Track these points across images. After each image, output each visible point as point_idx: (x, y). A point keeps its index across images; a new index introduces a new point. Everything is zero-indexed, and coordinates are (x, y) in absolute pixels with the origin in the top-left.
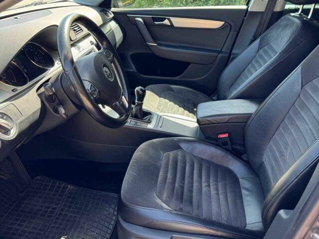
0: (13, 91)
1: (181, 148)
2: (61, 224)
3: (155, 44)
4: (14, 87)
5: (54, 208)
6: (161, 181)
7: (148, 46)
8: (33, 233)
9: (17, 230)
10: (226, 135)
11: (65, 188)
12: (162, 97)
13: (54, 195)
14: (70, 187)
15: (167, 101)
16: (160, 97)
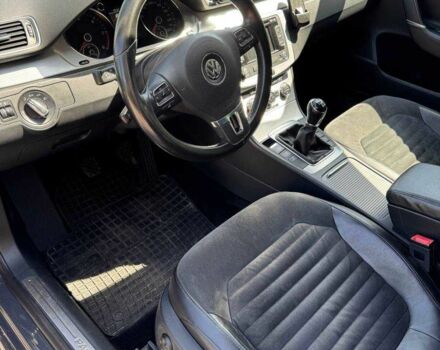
0: (80, 63)
1: (334, 226)
2: (152, 247)
3: (422, 26)
4: (85, 58)
5: (158, 223)
6: (254, 266)
7: (409, 27)
8: (118, 241)
9: (105, 229)
10: (427, 242)
11: (185, 203)
12: (388, 124)
13: (168, 207)
14: (191, 204)
15: (393, 132)
16: (384, 122)
